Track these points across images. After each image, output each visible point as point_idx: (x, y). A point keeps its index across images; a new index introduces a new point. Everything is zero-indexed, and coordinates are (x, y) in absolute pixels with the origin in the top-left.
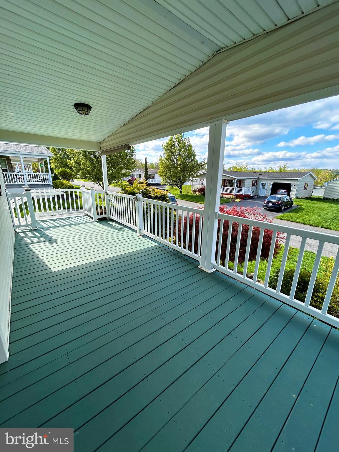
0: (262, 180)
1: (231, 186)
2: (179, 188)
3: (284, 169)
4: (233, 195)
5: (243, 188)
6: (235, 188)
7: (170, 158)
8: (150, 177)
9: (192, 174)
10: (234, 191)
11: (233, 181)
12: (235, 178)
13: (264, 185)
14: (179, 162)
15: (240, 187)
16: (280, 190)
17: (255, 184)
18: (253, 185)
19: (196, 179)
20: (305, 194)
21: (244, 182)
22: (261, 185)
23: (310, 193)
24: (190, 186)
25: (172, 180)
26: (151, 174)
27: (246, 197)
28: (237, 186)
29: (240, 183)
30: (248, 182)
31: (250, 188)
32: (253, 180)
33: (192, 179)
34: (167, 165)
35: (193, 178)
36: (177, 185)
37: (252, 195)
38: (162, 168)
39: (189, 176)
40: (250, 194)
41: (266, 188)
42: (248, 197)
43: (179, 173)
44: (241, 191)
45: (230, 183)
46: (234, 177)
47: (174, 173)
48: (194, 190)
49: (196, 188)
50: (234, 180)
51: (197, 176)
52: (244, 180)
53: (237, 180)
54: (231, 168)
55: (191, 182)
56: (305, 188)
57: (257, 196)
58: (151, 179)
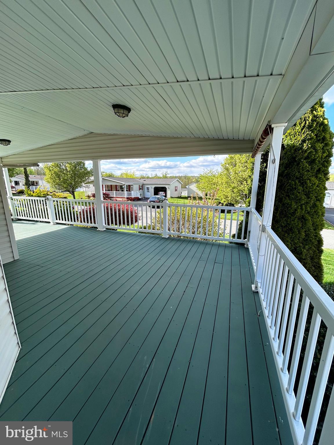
0: (146, 185)
1: (123, 191)
2: (71, 194)
3: (166, 175)
4: (124, 198)
5: (132, 192)
6: (125, 192)
7: (57, 165)
8: (32, 184)
9: (84, 181)
10: (125, 195)
11: (123, 187)
12: (125, 183)
13: (148, 189)
14: (68, 169)
15: (129, 191)
16: (160, 192)
17: (141, 188)
18: (140, 189)
19: (89, 185)
20: (176, 194)
21: (132, 186)
22: (146, 189)
23: (179, 194)
24: (83, 192)
25: (63, 187)
26: (34, 181)
27: (136, 199)
28: (126, 191)
29: (129, 188)
30: (136, 187)
31: (138, 191)
32: (139, 185)
33: (84, 185)
34: (55, 172)
35: (86, 185)
36: (69, 191)
37: (140, 198)
38: (49, 174)
39: (81, 183)
40: (138, 196)
41: (150, 191)
42: (138, 199)
43: (70, 179)
44: (130, 194)
45: (121, 188)
46: (123, 183)
47: (64, 179)
48: (88, 195)
49: (90, 194)
50: (124, 185)
51: (89, 183)
52: (132, 185)
53: (127, 186)
54: (122, 174)
55: (84, 188)
56: (176, 190)
57: (145, 198)
58: (34, 186)
